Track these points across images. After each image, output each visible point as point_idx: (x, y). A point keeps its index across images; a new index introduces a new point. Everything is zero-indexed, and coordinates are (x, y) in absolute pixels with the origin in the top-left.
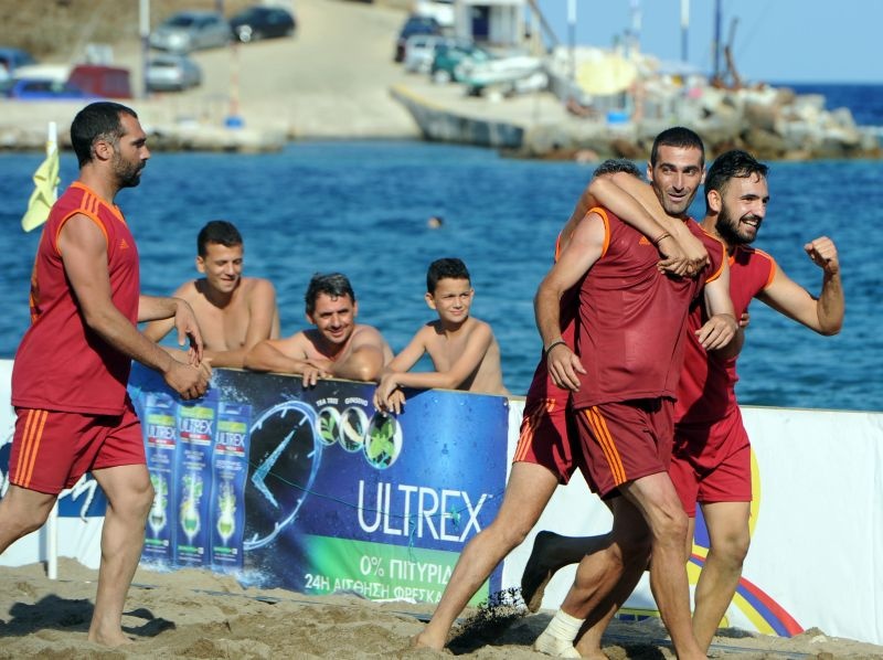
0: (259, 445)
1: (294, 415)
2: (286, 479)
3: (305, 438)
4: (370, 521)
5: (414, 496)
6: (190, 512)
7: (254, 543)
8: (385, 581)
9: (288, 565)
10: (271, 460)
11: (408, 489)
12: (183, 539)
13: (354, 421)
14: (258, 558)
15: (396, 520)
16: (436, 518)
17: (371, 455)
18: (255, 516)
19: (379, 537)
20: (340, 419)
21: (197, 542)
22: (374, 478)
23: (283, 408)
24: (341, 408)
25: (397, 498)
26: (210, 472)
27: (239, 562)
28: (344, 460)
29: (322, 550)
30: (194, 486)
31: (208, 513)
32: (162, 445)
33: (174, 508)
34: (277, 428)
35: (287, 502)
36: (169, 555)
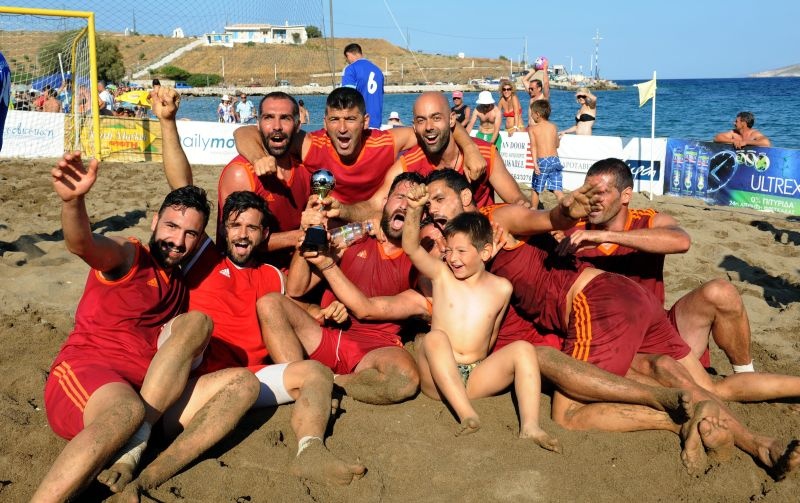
0: (713, 164)
1: (727, 155)
3: (732, 161)
4: (755, 186)
5: (774, 181)
6: (688, 181)
7: (711, 190)
8: (761, 204)
9: (723, 198)
10: (718, 168)
11: (771, 178)
12: (685, 188)
13: (751, 157)
14: (712, 195)
15: (766, 187)
16: (783, 188)
17: (757, 167)
18: (711, 183)
19: (759, 191)
20: (746, 157)
21: (690, 189)
22: (757, 174)
23: (724, 153)
24: (745, 153)
25: (767, 181)
26: (695, 169)
27: (706, 196)
28: (746, 169)
29: (736, 194)
30: (689, 174)
31: (694, 182)
32: (679, 162)
33: (682, 179)
34: (720, 159)
35: (723, 180)
36: (680, 192)
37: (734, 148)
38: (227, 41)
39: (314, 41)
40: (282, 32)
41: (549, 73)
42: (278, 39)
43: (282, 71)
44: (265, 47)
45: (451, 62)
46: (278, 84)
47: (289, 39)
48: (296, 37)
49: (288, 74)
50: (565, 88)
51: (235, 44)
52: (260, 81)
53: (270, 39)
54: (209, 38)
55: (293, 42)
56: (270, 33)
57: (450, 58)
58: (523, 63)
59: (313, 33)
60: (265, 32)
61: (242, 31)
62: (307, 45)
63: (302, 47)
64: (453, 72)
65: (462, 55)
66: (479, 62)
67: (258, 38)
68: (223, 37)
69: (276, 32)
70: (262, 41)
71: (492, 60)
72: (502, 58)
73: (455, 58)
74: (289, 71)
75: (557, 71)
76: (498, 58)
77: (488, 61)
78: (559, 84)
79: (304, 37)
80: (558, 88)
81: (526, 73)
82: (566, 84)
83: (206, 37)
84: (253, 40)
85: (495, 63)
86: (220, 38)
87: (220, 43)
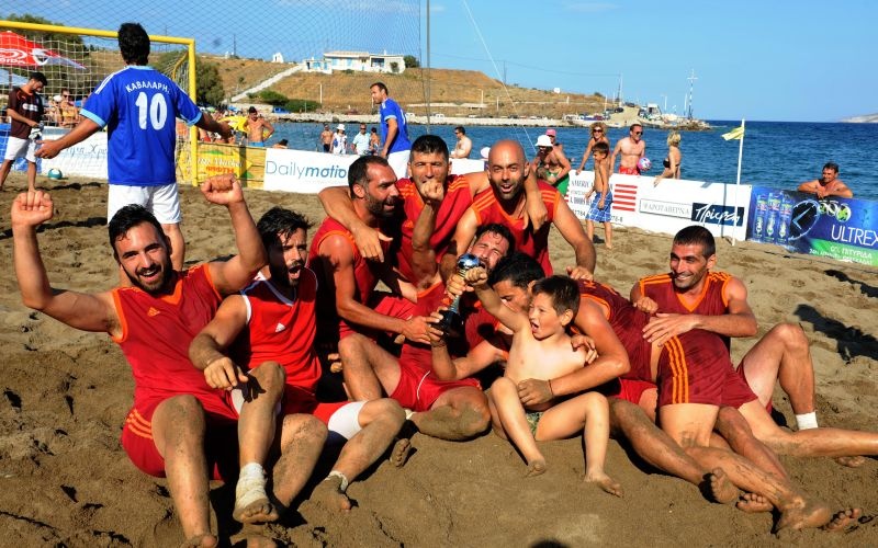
0: (796, 212)
1: (810, 204)
2: (805, 222)
3: (814, 211)
4: (836, 235)
5: (854, 231)
6: (770, 228)
7: (792, 238)
8: (840, 254)
9: (804, 246)
10: (801, 216)
11: (852, 229)
12: (767, 235)
13: (833, 207)
14: (793, 243)
15: (846, 237)
16: (862, 239)
17: (838, 217)
18: (792, 230)
19: (839, 241)
20: (828, 207)
21: (772, 236)
22: (839, 225)
23: (806, 202)
24: (828, 203)
25: (847, 232)
26: (778, 216)
27: (787, 243)
28: (828, 219)
29: (817, 243)
30: (772, 221)
31: (777, 229)
32: (762, 209)
33: (765, 226)
34: (803, 207)
35: (805, 228)
36: (762, 239)
37: (817, 198)
38: (326, 67)
39: (412, 71)
40: (380, 61)
42: (376, 68)
44: (364, 75)
45: (546, 97)
46: (374, 112)
47: (387, 68)
48: (394, 66)
50: (658, 127)
51: (333, 71)
52: (357, 109)
53: (368, 67)
54: (308, 64)
55: (391, 71)
56: (369, 62)
57: (546, 92)
58: (618, 100)
59: (411, 63)
60: (364, 60)
61: (341, 58)
62: (405, 75)
63: (399, 76)
64: (548, 107)
65: (557, 90)
66: (574, 97)
67: (357, 66)
68: (322, 64)
69: (374, 60)
70: (360, 69)
71: (587, 96)
72: (597, 94)
73: (551, 93)
75: (651, 109)
76: (593, 94)
77: (583, 96)
78: (653, 122)
79: (402, 66)
80: (651, 126)
81: (621, 110)
82: (659, 123)
83: (305, 63)
84: (351, 68)
85: (590, 100)
86: (319, 64)
87: (319, 70)
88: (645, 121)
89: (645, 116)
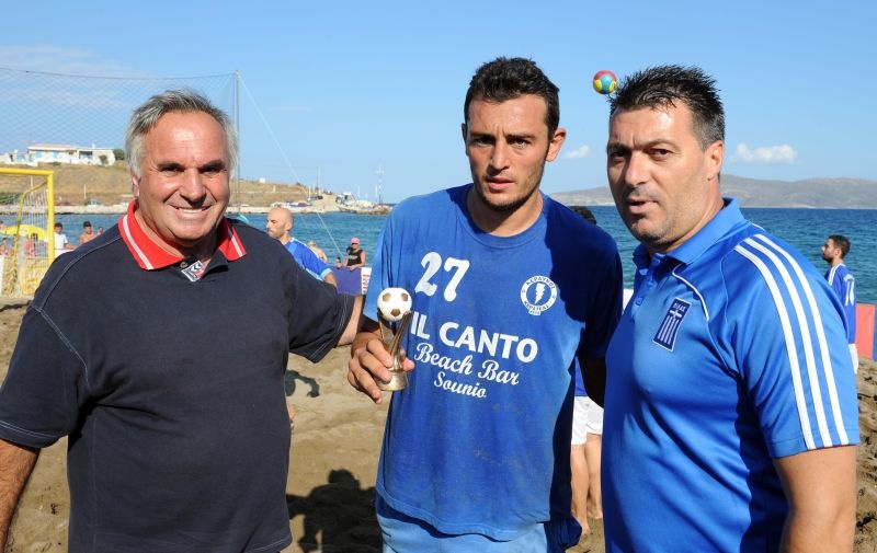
38: (31, 161)
39: (120, 163)
40: (89, 154)
41: (338, 198)
42: (85, 160)
43: (92, 190)
44: (71, 167)
45: (254, 186)
46: (87, 203)
47: (95, 161)
48: (104, 159)
49: (98, 194)
50: (355, 212)
51: (39, 163)
52: (69, 200)
53: (76, 160)
54: (11, 156)
55: (100, 163)
56: (76, 155)
57: (253, 183)
58: (317, 189)
59: (121, 155)
60: (71, 153)
61: (46, 151)
62: (115, 167)
63: (108, 168)
64: (257, 196)
65: (263, 181)
66: (279, 187)
67: (64, 159)
68: (27, 156)
69: (82, 153)
70: (67, 161)
71: (290, 186)
72: (298, 184)
73: (257, 183)
74: (99, 190)
75: (346, 197)
76: (294, 183)
77: (286, 186)
78: (349, 208)
79: (111, 159)
80: (349, 211)
81: (320, 198)
82: (354, 208)
83: (7, 155)
84: (58, 161)
85: (293, 189)
86: (23, 157)
87: (23, 162)
88: (343, 206)
89: (342, 203)
